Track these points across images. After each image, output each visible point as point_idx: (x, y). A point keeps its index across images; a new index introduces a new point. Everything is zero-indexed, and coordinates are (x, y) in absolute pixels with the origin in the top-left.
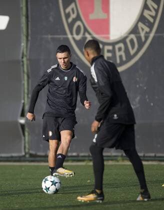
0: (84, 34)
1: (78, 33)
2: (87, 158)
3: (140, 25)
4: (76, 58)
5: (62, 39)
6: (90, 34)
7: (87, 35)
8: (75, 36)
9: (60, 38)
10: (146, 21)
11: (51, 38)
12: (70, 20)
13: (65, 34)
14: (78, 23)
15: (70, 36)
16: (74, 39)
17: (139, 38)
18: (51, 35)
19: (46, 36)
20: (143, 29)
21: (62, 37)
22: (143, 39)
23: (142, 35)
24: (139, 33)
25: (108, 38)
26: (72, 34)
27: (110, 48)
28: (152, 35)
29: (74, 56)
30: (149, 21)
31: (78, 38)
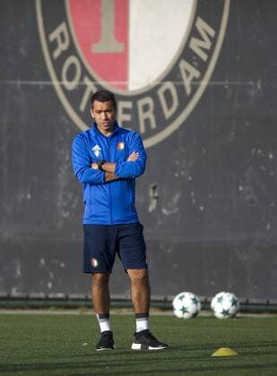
0: (82, 79)
1: (71, 77)
2: (83, 303)
3: (184, 65)
4: (67, 122)
5: (41, 88)
6: (92, 79)
7: (87, 82)
8: (66, 83)
9: (38, 86)
10: (195, 58)
11: (22, 86)
12: (57, 53)
13: (48, 78)
14: (72, 59)
15: (56, 83)
16: (63, 87)
17: (181, 89)
18: (22, 80)
19: (12, 82)
20: (188, 73)
21: (41, 83)
22: (188, 91)
23: (187, 83)
24: (181, 80)
25: (125, 87)
26: (60, 79)
27: (129, 105)
28: (204, 84)
29: (64, 118)
30: (199, 59)
31: (71, 86)
